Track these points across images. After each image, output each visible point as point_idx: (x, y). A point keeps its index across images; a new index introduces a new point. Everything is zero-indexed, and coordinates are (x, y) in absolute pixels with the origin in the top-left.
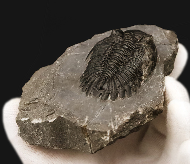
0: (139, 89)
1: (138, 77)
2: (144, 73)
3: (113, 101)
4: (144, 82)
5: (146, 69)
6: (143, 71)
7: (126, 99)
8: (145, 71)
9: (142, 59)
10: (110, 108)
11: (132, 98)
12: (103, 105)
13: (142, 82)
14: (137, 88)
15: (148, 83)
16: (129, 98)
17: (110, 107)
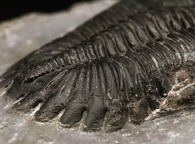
0: (134, 127)
1: (146, 93)
2: (171, 92)
3: (37, 123)
4: (161, 115)
5: (185, 84)
6: (174, 87)
7: (76, 130)
8: (178, 89)
9: (185, 55)
10: (16, 134)
11: (96, 135)
12: (8, 120)
13: (154, 113)
14: (130, 120)
15: (173, 121)
16: (85, 133)
17: (16, 132)
